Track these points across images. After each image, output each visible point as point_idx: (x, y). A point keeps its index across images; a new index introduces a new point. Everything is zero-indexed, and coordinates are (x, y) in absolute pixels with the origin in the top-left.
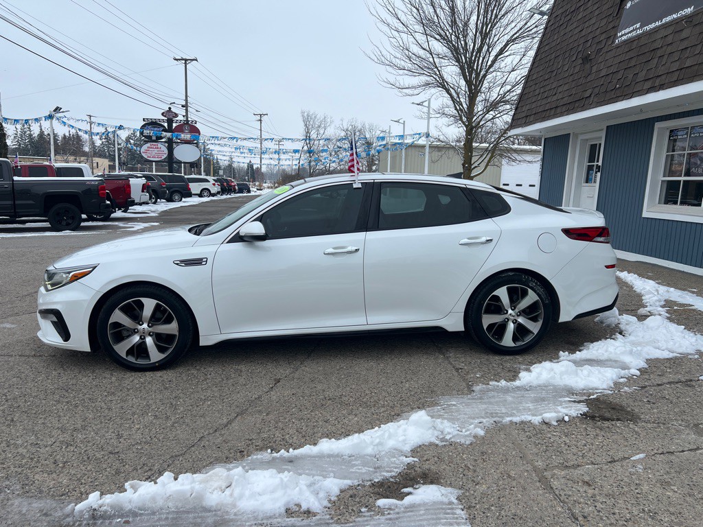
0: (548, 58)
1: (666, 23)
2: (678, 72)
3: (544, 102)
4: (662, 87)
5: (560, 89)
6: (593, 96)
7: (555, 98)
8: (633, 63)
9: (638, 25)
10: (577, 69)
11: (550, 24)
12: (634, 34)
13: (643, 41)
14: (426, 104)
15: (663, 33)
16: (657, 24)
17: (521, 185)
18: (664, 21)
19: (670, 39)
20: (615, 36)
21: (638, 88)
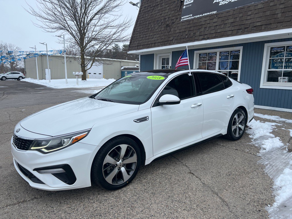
0: (145, 23)
1: (205, 16)
2: (215, 34)
3: (147, 41)
4: (208, 38)
5: (155, 36)
6: (174, 40)
7: (153, 39)
8: (192, 29)
9: (191, 15)
10: (163, 29)
11: (142, 10)
12: (190, 18)
13: (195, 21)
14: (62, 37)
15: (204, 19)
16: (200, 15)
17: (96, 74)
18: (203, 15)
19: (208, 22)
20: (181, 18)
21: (196, 38)
